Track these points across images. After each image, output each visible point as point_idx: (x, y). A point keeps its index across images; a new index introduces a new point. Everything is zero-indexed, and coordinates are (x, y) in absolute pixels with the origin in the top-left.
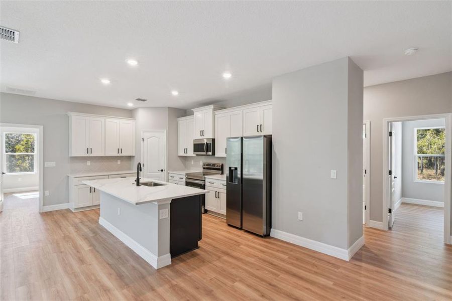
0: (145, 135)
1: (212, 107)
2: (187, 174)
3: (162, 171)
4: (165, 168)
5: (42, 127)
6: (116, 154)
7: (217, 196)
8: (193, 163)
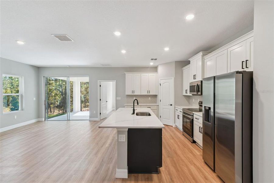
0: (162, 82)
1: (201, 54)
2: (183, 109)
3: (171, 105)
4: (173, 104)
5: (116, 81)
6: (146, 94)
7: (200, 131)
8: (194, 101)
